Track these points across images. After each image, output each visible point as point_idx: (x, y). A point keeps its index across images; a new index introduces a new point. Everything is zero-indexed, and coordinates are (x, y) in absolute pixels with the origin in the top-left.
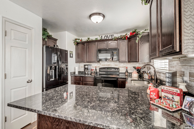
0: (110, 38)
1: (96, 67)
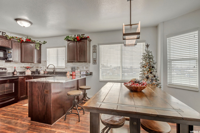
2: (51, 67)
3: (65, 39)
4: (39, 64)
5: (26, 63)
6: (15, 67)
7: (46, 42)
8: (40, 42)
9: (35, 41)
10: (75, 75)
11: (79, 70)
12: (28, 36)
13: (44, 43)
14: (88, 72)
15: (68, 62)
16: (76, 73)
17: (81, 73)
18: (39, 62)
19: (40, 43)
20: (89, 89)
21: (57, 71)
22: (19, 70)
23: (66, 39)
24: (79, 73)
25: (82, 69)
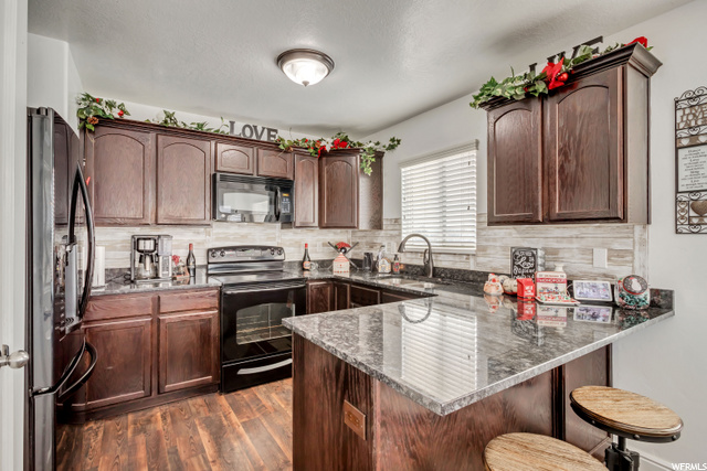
0: (264, 138)
1: (190, 245)
2: (416, 244)
3: (477, 98)
4: (378, 232)
5: (339, 231)
6: (306, 245)
7: (399, 141)
8: (378, 144)
9: (360, 145)
10: (534, 300)
11: (560, 268)
12: (339, 128)
13: (392, 147)
14: (636, 286)
15: (490, 224)
16: (540, 286)
17: (576, 292)
18: (377, 224)
19: (379, 148)
20: (671, 438)
21: (443, 262)
22: (317, 254)
23: (482, 99)
24: (563, 287)
25: (578, 265)
